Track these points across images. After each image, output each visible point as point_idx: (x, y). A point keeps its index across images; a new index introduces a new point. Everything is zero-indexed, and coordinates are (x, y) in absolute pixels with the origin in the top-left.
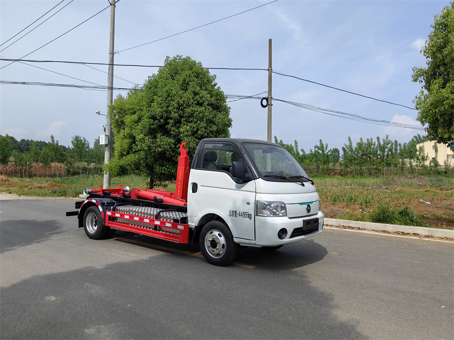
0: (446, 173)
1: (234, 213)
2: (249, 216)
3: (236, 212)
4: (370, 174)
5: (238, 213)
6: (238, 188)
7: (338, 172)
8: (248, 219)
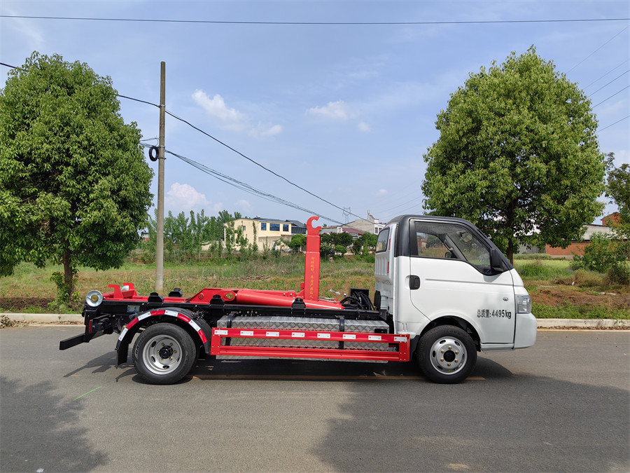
0: (264, 258)
1: (485, 313)
2: (509, 315)
3: (488, 311)
4: (182, 261)
5: (491, 312)
6: (489, 282)
7: (140, 257)
8: (506, 318)
